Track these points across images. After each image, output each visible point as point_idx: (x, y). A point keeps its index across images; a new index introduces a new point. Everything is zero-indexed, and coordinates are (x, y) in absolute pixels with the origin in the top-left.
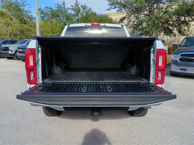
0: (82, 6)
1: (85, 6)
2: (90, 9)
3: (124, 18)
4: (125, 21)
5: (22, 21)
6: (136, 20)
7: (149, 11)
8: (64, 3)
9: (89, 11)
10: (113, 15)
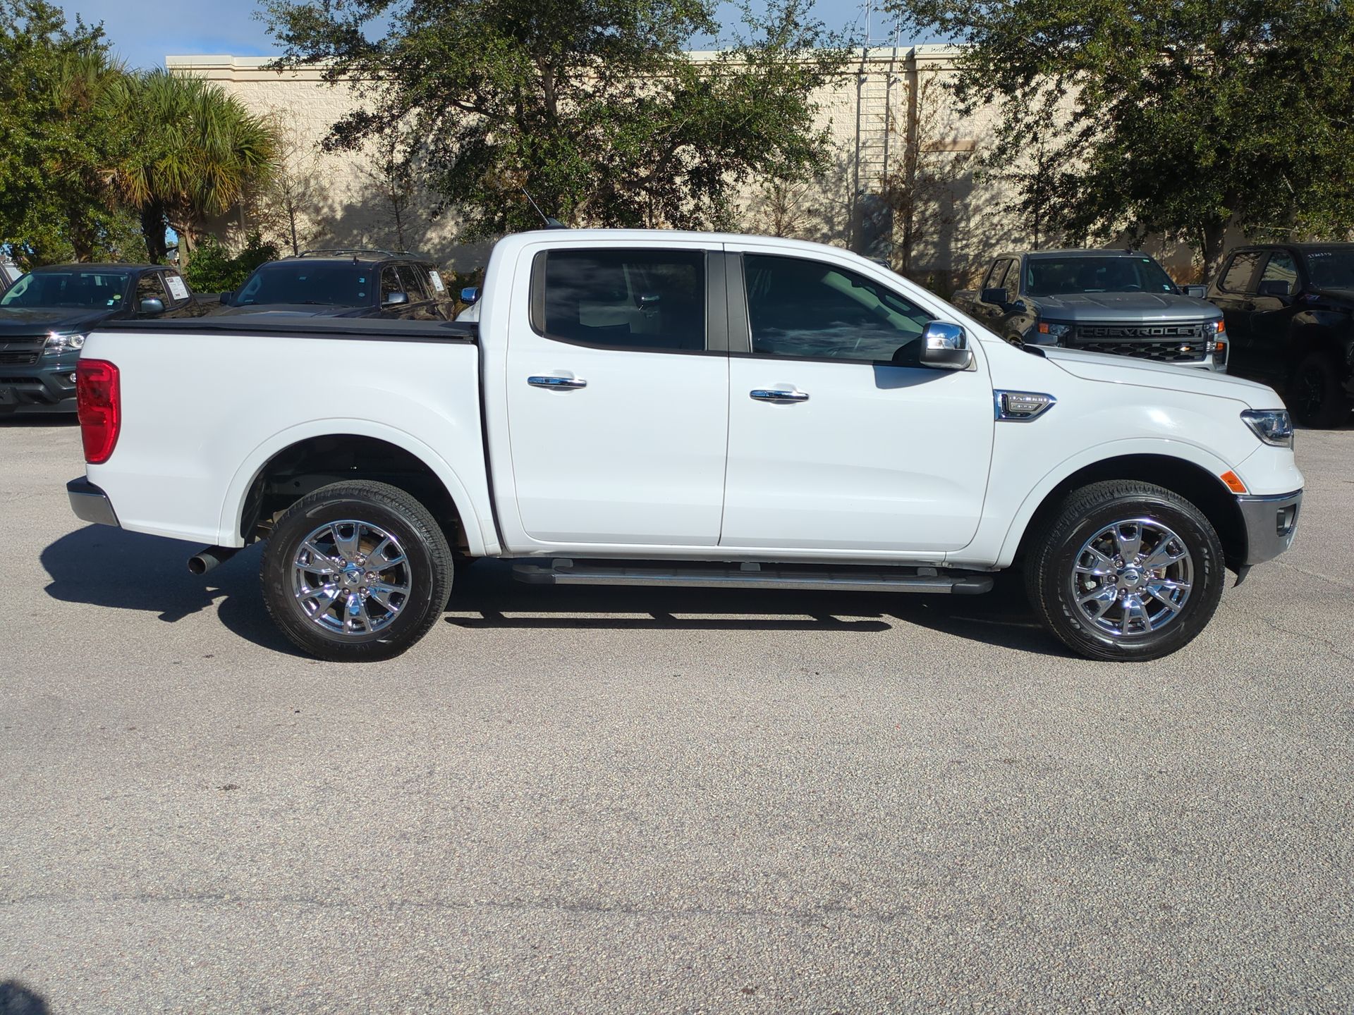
3: (361, 122)
10: (234, 81)
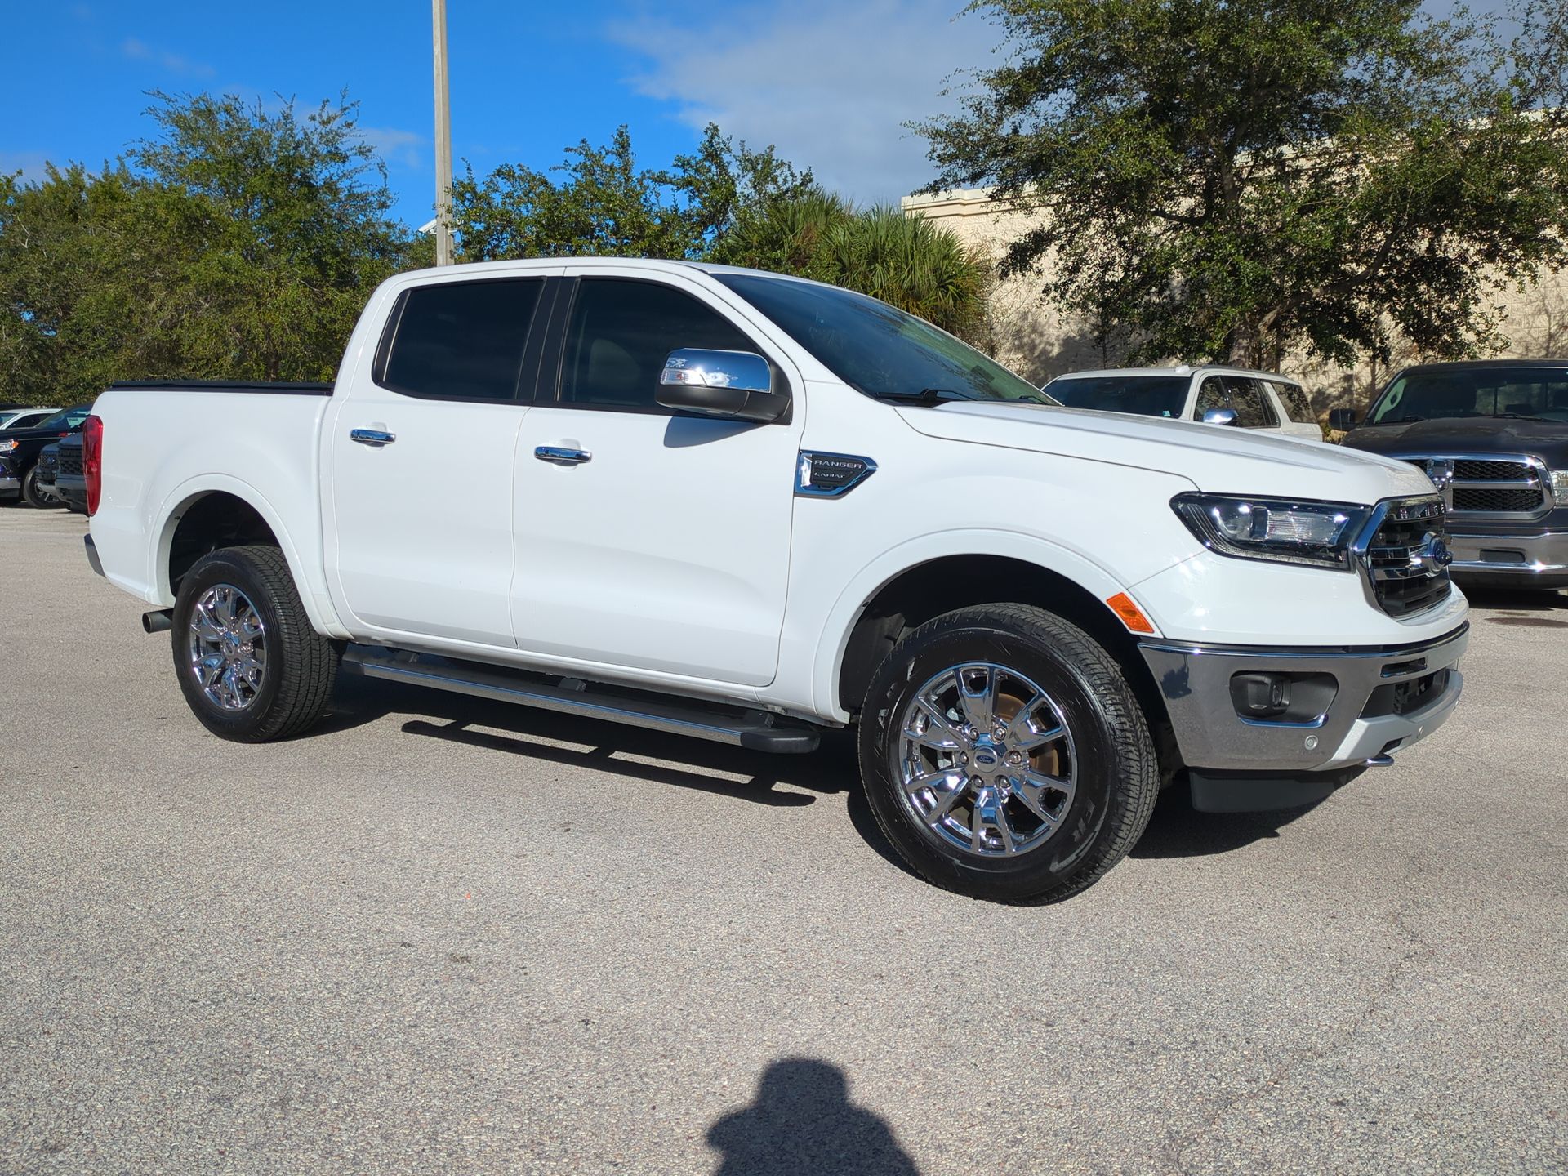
0: (749, 164)
1: (768, 161)
2: (807, 179)
3: (1039, 241)
4: (1050, 261)
5: (322, 267)
6: (1119, 256)
7: (1208, 195)
8: (624, 145)
9: (796, 193)
10: (964, 216)
